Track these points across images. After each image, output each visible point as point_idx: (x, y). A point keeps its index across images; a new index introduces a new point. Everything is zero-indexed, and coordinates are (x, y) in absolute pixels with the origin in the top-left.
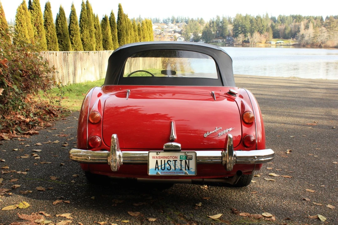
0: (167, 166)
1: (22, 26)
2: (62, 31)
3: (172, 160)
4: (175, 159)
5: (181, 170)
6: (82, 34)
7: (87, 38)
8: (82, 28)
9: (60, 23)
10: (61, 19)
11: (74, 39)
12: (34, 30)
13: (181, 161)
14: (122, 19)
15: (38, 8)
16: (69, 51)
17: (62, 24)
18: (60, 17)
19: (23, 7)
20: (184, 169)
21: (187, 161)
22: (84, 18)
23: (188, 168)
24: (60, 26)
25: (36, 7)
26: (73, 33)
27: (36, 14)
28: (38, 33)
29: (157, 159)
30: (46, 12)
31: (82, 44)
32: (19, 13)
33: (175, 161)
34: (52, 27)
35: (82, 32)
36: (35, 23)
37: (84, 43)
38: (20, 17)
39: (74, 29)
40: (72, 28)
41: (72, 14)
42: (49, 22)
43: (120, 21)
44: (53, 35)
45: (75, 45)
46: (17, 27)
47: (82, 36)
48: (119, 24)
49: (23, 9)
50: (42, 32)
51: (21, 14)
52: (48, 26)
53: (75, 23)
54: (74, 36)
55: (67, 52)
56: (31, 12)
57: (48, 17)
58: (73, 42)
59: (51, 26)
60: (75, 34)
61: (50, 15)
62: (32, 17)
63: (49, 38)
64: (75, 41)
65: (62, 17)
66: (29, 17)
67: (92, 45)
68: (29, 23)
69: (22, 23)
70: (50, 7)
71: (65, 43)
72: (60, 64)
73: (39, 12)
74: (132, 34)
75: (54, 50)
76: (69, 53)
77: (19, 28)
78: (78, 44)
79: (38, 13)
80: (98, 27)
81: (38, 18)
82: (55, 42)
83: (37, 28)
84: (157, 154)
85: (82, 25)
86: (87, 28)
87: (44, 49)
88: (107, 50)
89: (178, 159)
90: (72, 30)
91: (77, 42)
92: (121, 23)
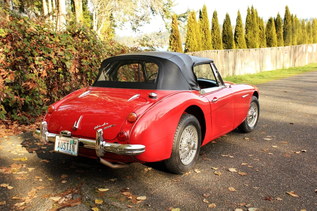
0: (64, 146)
1: (191, 31)
2: (227, 33)
3: (66, 143)
4: (68, 143)
5: (70, 151)
6: (247, 34)
7: (251, 37)
8: (247, 30)
9: (226, 27)
10: (226, 24)
11: (238, 39)
12: (202, 34)
13: (71, 144)
14: (288, 19)
15: (206, 16)
16: (232, 49)
17: (227, 28)
18: (226, 22)
19: (193, 17)
20: (71, 150)
21: (74, 145)
22: (248, 21)
23: (74, 150)
24: (226, 29)
25: (204, 16)
26: (238, 34)
27: (204, 21)
28: (205, 36)
29: (59, 141)
30: (214, 19)
31: (246, 42)
32: (190, 22)
33: (68, 144)
34: (218, 31)
35: (247, 33)
36: (203, 28)
37: (248, 42)
38: (190, 25)
39: (239, 31)
40: (237, 30)
41: (238, 19)
42: (216, 27)
43: (286, 21)
44: (218, 37)
45: (239, 44)
46: (188, 33)
47: (247, 36)
48: (285, 24)
49: (193, 18)
50: (208, 35)
51: (191, 23)
52: (215, 30)
53: (240, 26)
54: (239, 36)
55: (228, 50)
56: (201, 20)
57: (215, 23)
58: (238, 41)
59: (216, 30)
60: (240, 35)
61: (216, 21)
62: (201, 24)
63: (215, 39)
64: (240, 40)
65: (228, 22)
66: (197, 24)
67: (255, 44)
68: (197, 29)
69: (192, 29)
70: (217, 15)
71: (229, 43)
72: (221, 60)
73: (207, 19)
74: (300, 32)
75: (219, 49)
76: (230, 51)
77: (189, 33)
78: (241, 43)
79: (206, 21)
80: (263, 28)
81: (206, 25)
82: (220, 43)
83: (205, 32)
84: (60, 138)
85: (247, 27)
86: (252, 29)
87: (209, 48)
88: (271, 47)
89: (69, 143)
90: (237, 32)
91: (241, 41)
92: (287, 23)
